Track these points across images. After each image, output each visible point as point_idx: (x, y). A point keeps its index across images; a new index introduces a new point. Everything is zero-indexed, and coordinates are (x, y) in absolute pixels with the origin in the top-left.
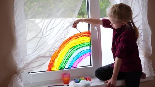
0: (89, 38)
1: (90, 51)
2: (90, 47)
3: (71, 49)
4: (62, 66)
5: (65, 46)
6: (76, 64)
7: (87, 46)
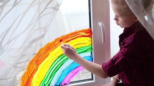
0: (89, 39)
1: (90, 58)
2: (92, 52)
3: (59, 57)
4: (45, 83)
5: (49, 54)
6: (67, 79)
7: (86, 51)
